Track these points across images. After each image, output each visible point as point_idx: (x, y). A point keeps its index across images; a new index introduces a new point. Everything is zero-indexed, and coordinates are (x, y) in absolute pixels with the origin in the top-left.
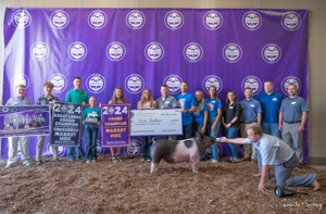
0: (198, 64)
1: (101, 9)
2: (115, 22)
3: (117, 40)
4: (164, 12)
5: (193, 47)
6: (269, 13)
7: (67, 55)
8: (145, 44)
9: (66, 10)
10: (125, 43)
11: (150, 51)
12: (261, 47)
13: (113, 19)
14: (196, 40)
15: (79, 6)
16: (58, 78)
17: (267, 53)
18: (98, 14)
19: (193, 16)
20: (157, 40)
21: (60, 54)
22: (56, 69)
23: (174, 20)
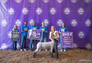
0: (55, 15)
5: (53, 9)
7: (7, 12)
11: (37, 11)
12: (77, 9)
16: (4, 21)
17: (79, 11)
20: (40, 7)
21: (5, 12)
22: (3, 18)
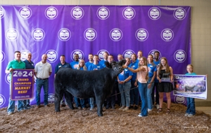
1: (53, 6)
2: (64, 14)
3: (65, 27)
4: (96, 8)
6: (166, 8)
8: (84, 30)
9: (29, 6)
10: (71, 29)
11: (88, 34)
12: (160, 31)
13: (62, 12)
14: (118, 26)
15: (39, 4)
17: (164, 35)
18: (51, 9)
19: (116, 10)
21: (26, 36)
23: (103, 13)
